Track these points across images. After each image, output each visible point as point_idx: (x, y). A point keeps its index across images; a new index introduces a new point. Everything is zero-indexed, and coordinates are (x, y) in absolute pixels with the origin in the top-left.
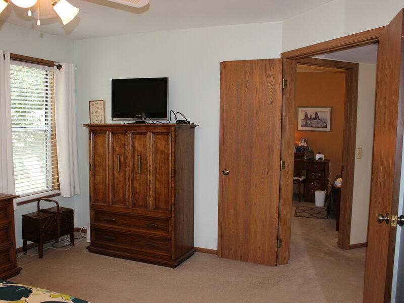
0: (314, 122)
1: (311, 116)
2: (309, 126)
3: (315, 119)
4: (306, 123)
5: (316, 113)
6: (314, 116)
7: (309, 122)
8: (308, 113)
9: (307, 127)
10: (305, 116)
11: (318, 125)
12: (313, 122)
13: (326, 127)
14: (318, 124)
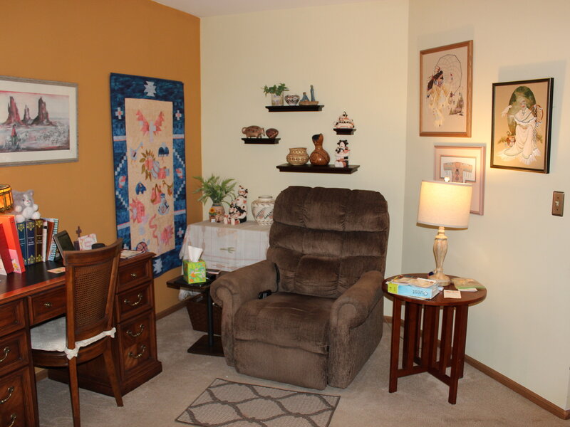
0: (36, 131)
1: (27, 111)
2: (22, 146)
3: (37, 121)
4: (15, 135)
5: (41, 102)
6: (34, 114)
7: (22, 132)
8: (16, 101)
9: (18, 150)
10: (10, 110)
11: (48, 143)
12: (34, 134)
13: (66, 146)
14: (46, 137)
